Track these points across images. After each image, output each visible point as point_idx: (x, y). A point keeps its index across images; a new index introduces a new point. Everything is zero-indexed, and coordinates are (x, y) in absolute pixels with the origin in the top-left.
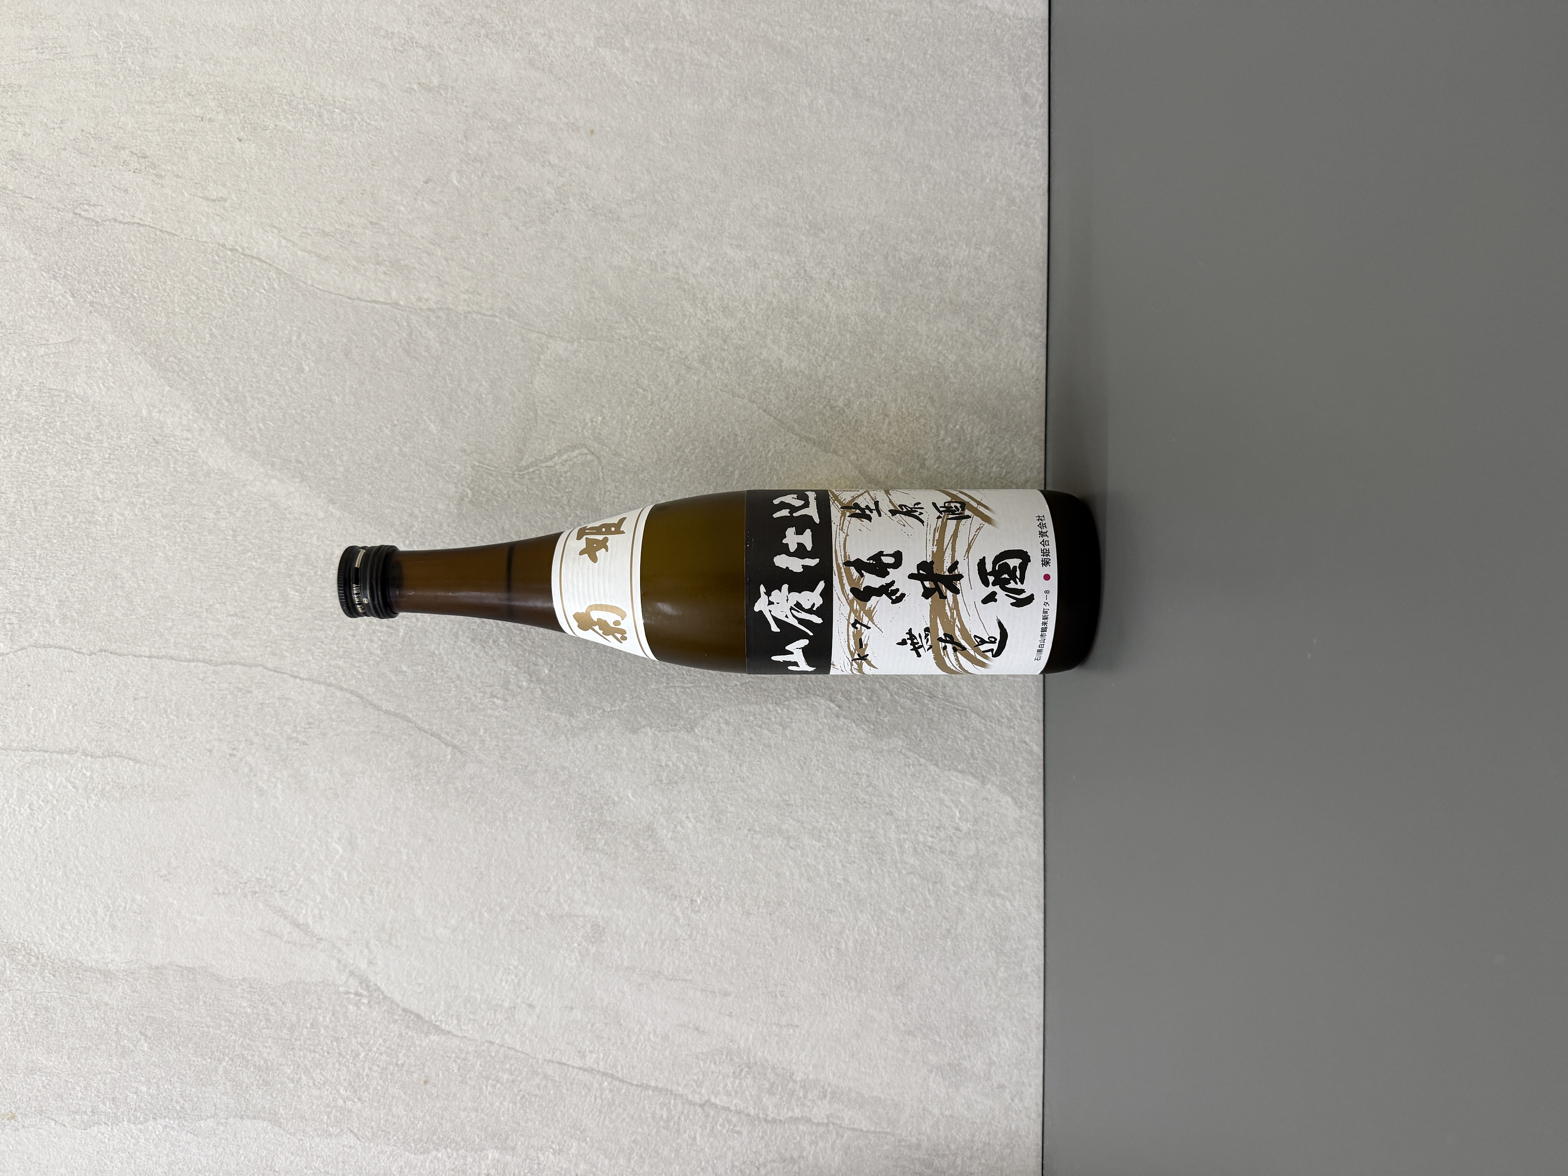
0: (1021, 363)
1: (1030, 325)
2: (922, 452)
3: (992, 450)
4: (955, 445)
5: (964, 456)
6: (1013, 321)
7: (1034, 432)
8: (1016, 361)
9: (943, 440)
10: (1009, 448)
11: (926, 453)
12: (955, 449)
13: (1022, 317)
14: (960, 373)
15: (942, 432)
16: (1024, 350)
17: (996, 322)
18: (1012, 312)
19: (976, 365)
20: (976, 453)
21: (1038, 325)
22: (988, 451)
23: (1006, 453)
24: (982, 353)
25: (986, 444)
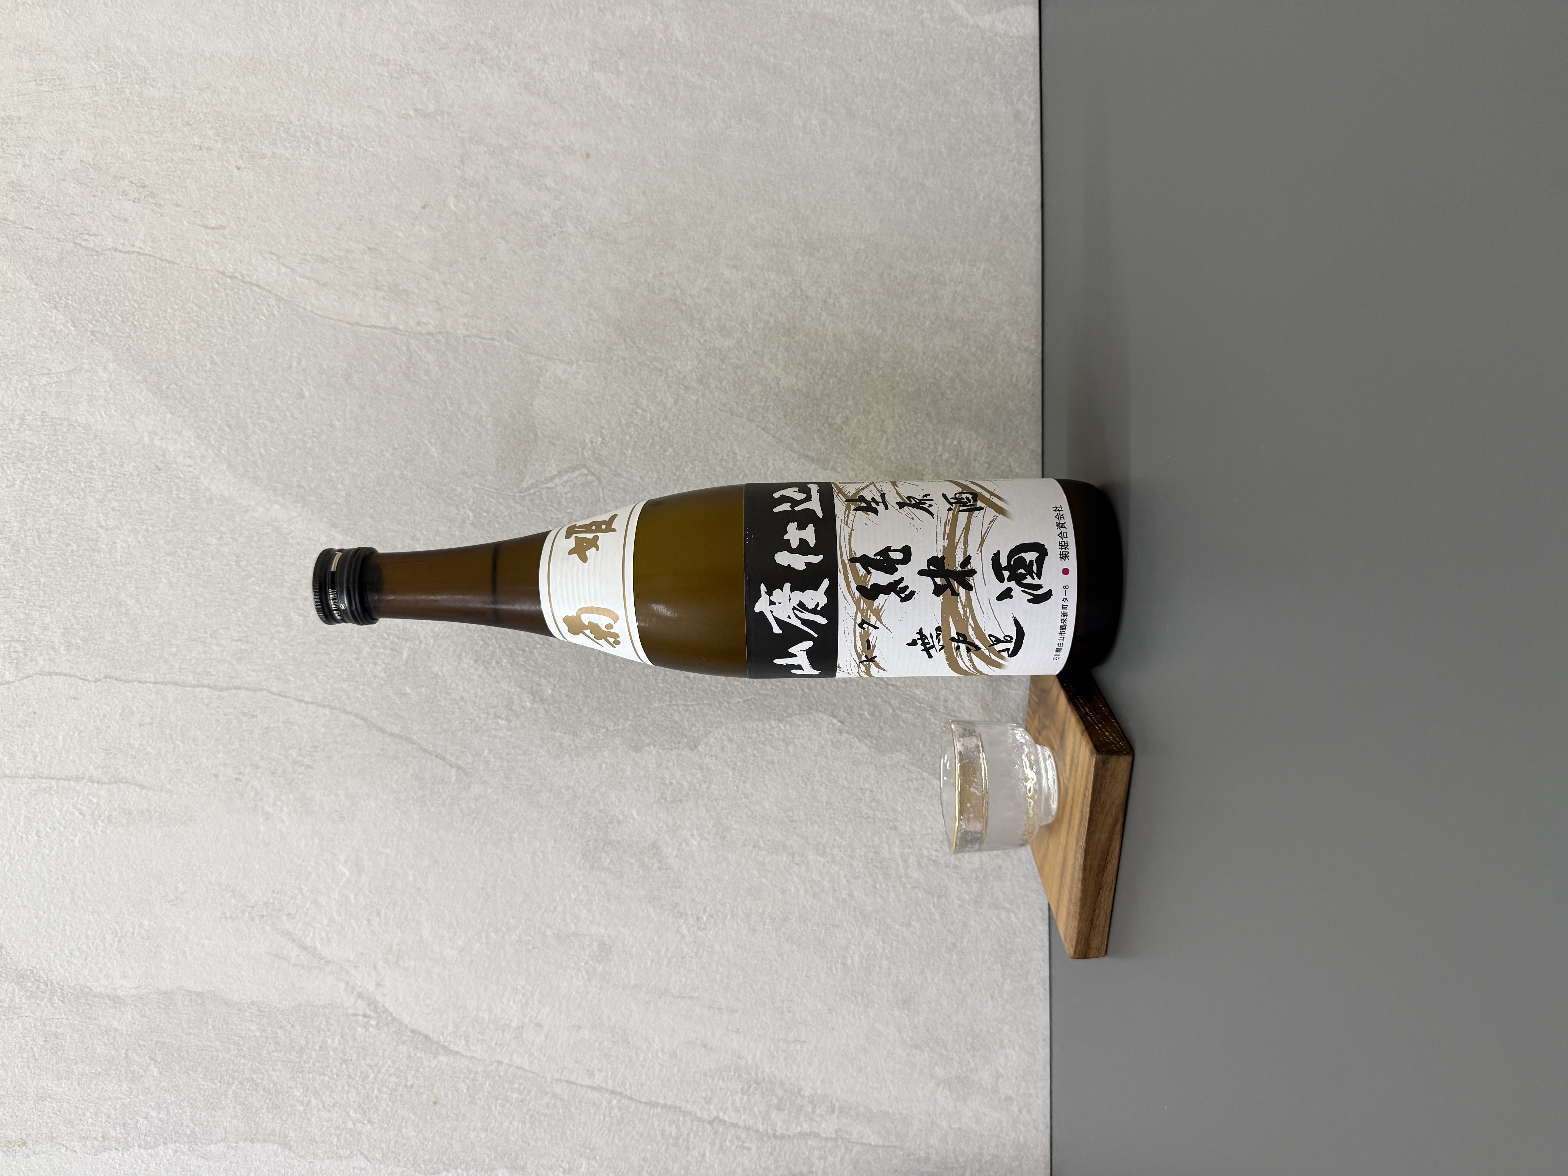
0: (1017, 378)
1: (1025, 341)
2: (920, 468)
3: (990, 465)
4: (953, 461)
5: (962, 472)
6: (1008, 336)
7: (1031, 447)
8: (1012, 376)
9: (941, 456)
10: (1006, 463)
11: (924, 469)
12: (953, 465)
13: (1017, 333)
14: (956, 389)
15: (940, 448)
16: (1020, 366)
17: (991, 338)
18: (1007, 328)
19: (972, 381)
20: (974, 468)
21: (1033, 340)
22: (986, 466)
23: (1003, 468)
24: (978, 368)
25: (983, 459)
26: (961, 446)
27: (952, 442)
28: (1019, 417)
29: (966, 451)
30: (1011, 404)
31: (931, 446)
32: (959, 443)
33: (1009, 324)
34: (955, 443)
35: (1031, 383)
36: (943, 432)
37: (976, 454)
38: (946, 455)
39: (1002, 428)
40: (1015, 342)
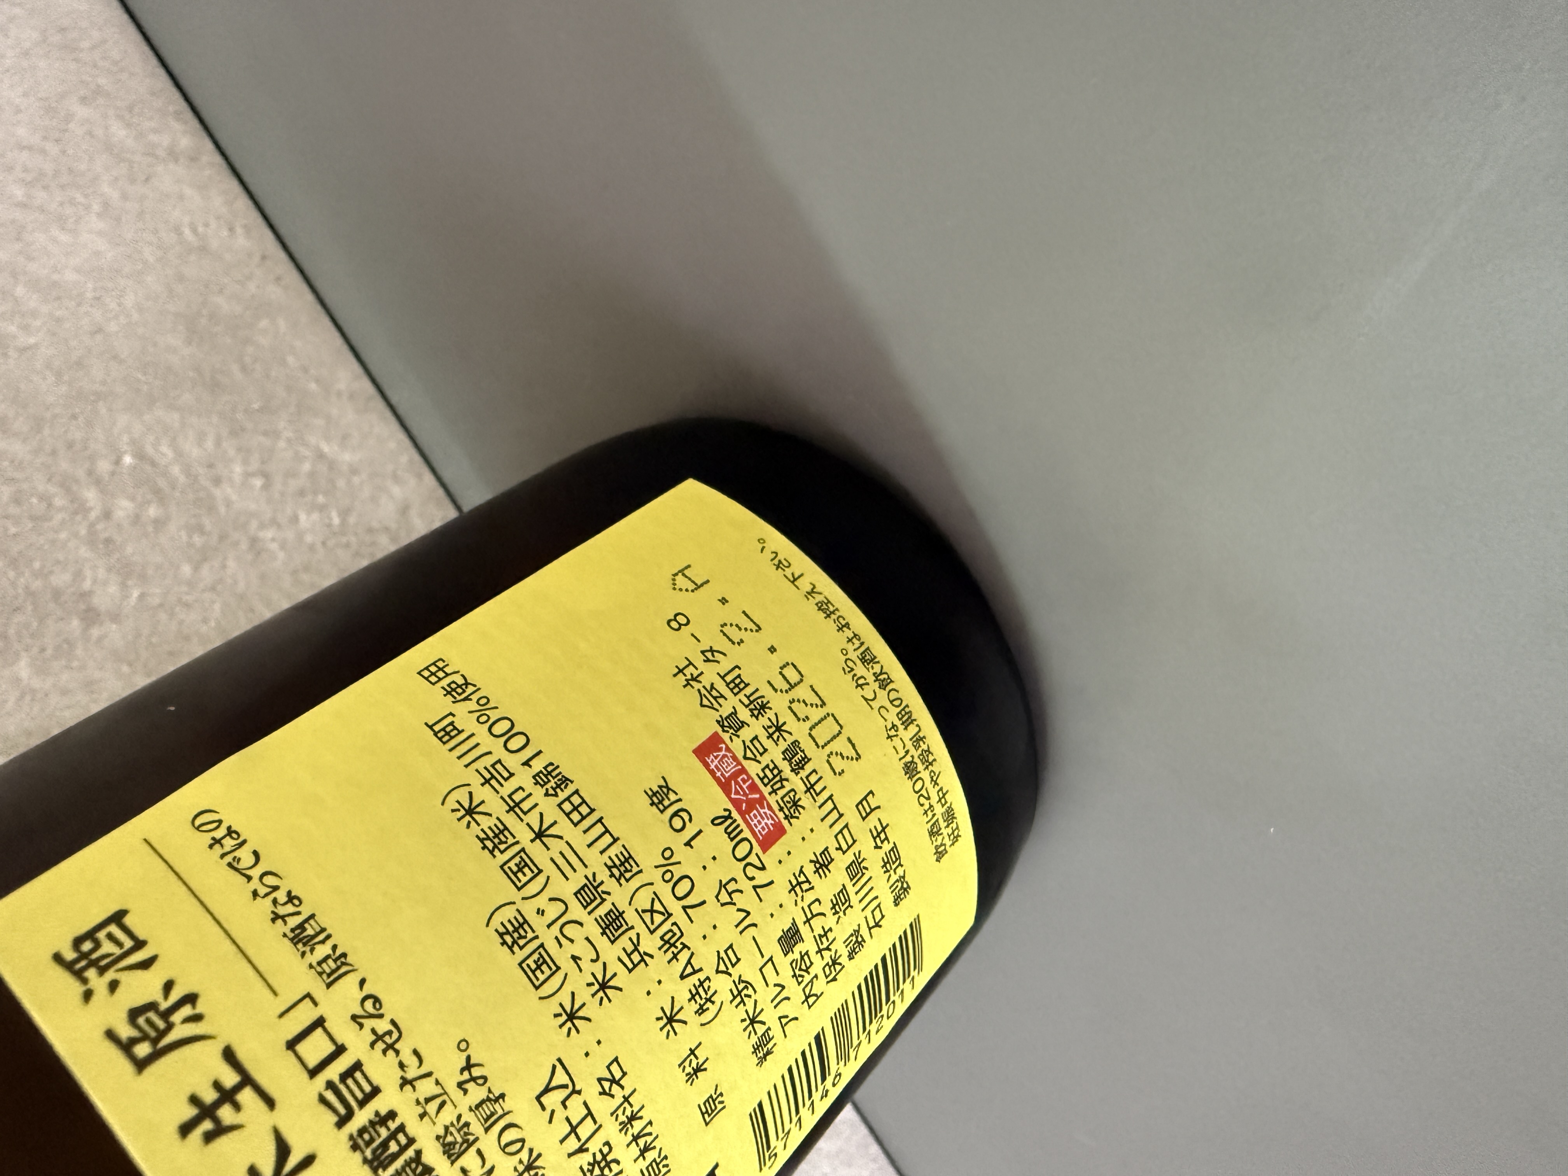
26: (153, 464)
27: (118, 462)
28: (264, 323)
29: (176, 470)
30: (220, 300)
31: (58, 502)
32: (140, 456)
33: (83, 100)
34: (128, 460)
35: (239, 231)
36: (70, 445)
37: (211, 466)
38: (124, 508)
39: (235, 368)
40: (130, 143)
